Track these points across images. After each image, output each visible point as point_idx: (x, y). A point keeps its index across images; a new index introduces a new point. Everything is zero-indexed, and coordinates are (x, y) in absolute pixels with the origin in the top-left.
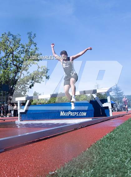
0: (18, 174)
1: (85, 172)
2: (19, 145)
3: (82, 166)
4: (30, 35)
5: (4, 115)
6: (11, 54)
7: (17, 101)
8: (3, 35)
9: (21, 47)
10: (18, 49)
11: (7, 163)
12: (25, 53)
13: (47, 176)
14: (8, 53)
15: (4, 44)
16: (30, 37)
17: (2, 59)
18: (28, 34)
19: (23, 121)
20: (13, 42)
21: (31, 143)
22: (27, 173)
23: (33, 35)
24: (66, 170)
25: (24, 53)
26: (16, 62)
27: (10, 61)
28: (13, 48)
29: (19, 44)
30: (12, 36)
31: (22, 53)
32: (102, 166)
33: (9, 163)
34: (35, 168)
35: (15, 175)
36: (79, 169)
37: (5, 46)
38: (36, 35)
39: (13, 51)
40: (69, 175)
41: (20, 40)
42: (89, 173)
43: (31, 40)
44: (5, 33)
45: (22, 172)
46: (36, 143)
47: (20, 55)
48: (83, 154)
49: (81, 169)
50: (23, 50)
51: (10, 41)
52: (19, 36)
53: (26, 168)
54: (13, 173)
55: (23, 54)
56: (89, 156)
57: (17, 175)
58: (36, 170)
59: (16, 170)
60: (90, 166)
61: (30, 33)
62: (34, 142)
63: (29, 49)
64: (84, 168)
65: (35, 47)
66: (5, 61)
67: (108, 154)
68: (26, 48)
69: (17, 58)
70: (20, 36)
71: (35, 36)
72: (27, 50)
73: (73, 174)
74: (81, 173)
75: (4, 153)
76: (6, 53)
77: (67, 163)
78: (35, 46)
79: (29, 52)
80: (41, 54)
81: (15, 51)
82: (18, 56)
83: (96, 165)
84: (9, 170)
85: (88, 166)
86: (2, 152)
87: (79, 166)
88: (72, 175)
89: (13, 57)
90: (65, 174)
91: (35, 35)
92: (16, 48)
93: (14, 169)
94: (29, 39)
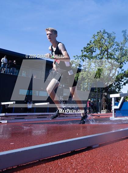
0: (112, 169)
4: (125, 33)
7: (112, 98)
8: (98, 33)
9: (115, 44)
10: (113, 47)
11: (101, 158)
12: (120, 51)
14: (103, 51)
15: (99, 41)
16: (124, 35)
17: (97, 57)
18: (123, 32)
19: (117, 117)
20: (108, 40)
21: (125, 139)
22: (121, 168)
25: (119, 51)
27: (104, 58)
28: (107, 46)
29: (113, 42)
30: (107, 34)
31: (117, 51)
33: (103, 159)
37: (100, 43)
39: (108, 49)
41: (115, 38)
43: (126, 38)
44: (100, 31)
45: (116, 167)
47: (115, 52)
50: (118, 48)
51: (105, 39)
54: (107, 168)
57: (110, 170)
61: (125, 32)
63: (124, 46)
66: (100, 59)
68: (121, 45)
69: (112, 55)
70: (115, 34)
72: (121, 48)
75: (99, 148)
76: (101, 51)
79: (124, 50)
81: (110, 49)
82: (113, 53)
84: (103, 165)
86: (96, 148)
89: (107, 54)
92: (111, 46)
93: (108, 164)
94: (123, 37)
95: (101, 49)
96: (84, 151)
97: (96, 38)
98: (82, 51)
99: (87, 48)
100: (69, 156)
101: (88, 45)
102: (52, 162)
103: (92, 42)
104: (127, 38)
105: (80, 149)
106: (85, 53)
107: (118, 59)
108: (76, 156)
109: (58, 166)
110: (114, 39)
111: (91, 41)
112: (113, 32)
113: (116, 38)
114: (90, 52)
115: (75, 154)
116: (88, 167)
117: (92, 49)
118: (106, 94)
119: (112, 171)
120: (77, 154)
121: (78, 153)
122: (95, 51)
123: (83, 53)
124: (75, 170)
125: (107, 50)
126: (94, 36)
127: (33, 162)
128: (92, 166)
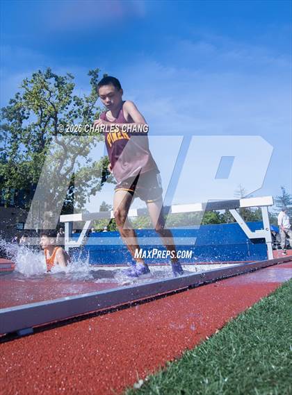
1: (210, 383)
2: (65, 321)
3: (205, 369)
4: (95, 77)
7: (63, 224)
8: (34, 75)
9: (73, 103)
10: (67, 108)
11: (38, 359)
12: (83, 117)
13: (126, 389)
14: (46, 116)
15: (36, 95)
16: (93, 82)
17: (33, 130)
18: (91, 74)
20: (57, 92)
21: (91, 316)
24: (170, 378)
25: (80, 117)
27: (48, 133)
28: (55, 105)
29: (69, 96)
30: (54, 78)
31: (76, 117)
32: (248, 369)
33: (42, 360)
34: (101, 371)
36: (198, 376)
37: (38, 99)
39: (57, 113)
40: (176, 388)
41: (72, 89)
42: (219, 384)
44: (40, 72)
47: (72, 120)
48: (207, 343)
49: (202, 376)
50: (79, 110)
51: (50, 89)
52: (70, 78)
53: (80, 370)
54: (51, 381)
55: (78, 119)
56: (221, 348)
58: (103, 375)
60: (223, 368)
61: (95, 73)
63: (93, 107)
64: (209, 373)
66: (38, 134)
67: (262, 342)
68: (85, 105)
70: (73, 78)
72: (87, 111)
73: (185, 386)
74: (203, 385)
75: (33, 336)
76: (41, 117)
77: (171, 362)
79: (93, 115)
81: (61, 113)
82: (68, 122)
83: (235, 368)
84: (44, 375)
85: (218, 370)
86: (28, 335)
87: (198, 368)
88: (181, 389)
89: (55, 125)
90: (166, 386)
92: (64, 106)
93: (55, 373)
94: (91, 86)
95: (40, 112)
97: (31, 87)
99: (10, 111)
101: (11, 103)
106: (5, 121)
110: (70, 90)
111: (19, 93)
112: (68, 74)
113: (74, 88)
114: (15, 118)
117: (20, 111)
119: (64, 389)
122: (26, 116)
125: (54, 116)
126: (26, 83)
128: (19, 377)
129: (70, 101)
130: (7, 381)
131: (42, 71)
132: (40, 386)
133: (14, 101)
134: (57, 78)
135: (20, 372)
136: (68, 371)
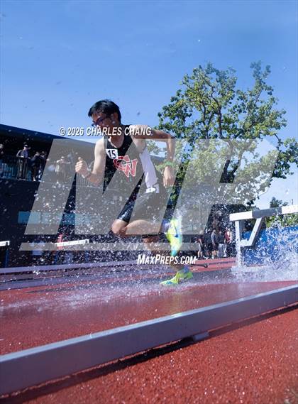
0: (242, 388)
4: (258, 70)
5: (204, 254)
6: (217, 113)
7: (234, 222)
9: (237, 96)
10: (231, 103)
11: (216, 364)
12: (247, 111)
14: (209, 112)
15: (198, 91)
16: (256, 74)
17: (196, 127)
18: (252, 66)
20: (220, 87)
21: (268, 316)
22: (263, 385)
23: (263, 70)
25: (245, 112)
26: (227, 133)
27: (213, 129)
28: (218, 101)
29: (232, 90)
30: (215, 73)
31: (240, 111)
33: (220, 364)
34: (281, 371)
35: (236, 391)
37: (201, 96)
38: (270, 69)
39: (220, 108)
41: (235, 83)
43: (260, 82)
44: (200, 67)
45: (250, 383)
46: (280, 316)
47: (237, 115)
50: (243, 105)
51: (212, 84)
52: (232, 72)
53: (259, 373)
54: (231, 385)
55: (242, 113)
57: (239, 390)
58: (283, 376)
59: (238, 379)
61: (258, 65)
62: (276, 313)
63: (257, 100)
65: (270, 97)
66: (202, 132)
68: (250, 99)
69: (229, 123)
70: (235, 71)
71: (270, 72)
72: (251, 105)
75: (209, 340)
76: (205, 113)
78: (270, 94)
79: (257, 108)
80: (285, 113)
81: (225, 108)
82: (233, 118)
84: (222, 380)
86: (203, 340)
89: (220, 120)
91: (268, 68)
92: (227, 101)
93: (233, 377)
94: (254, 79)
95: (203, 109)
96: (175, 350)
97: (193, 83)
98: (160, 115)
99: (172, 109)
100: (141, 362)
101: (172, 101)
102: (102, 377)
103: (182, 93)
104: (263, 80)
105: (165, 346)
106: (167, 120)
107: (246, 131)
108: (158, 360)
109: (115, 386)
110: (232, 84)
111: (180, 91)
112: (229, 68)
113: (237, 82)
114: (178, 116)
115: (154, 357)
116: (185, 385)
117: (183, 109)
118: (220, 214)
120: (158, 356)
121: (162, 355)
122: (189, 114)
123: (162, 120)
124: (155, 394)
125: (217, 111)
126: (187, 79)
127: (58, 380)
128: (196, 383)
129: (234, 96)
130: (184, 388)
131: (202, 66)
132: (219, 392)
133: (176, 99)
134: (218, 73)
135: (197, 378)
136: (247, 375)
